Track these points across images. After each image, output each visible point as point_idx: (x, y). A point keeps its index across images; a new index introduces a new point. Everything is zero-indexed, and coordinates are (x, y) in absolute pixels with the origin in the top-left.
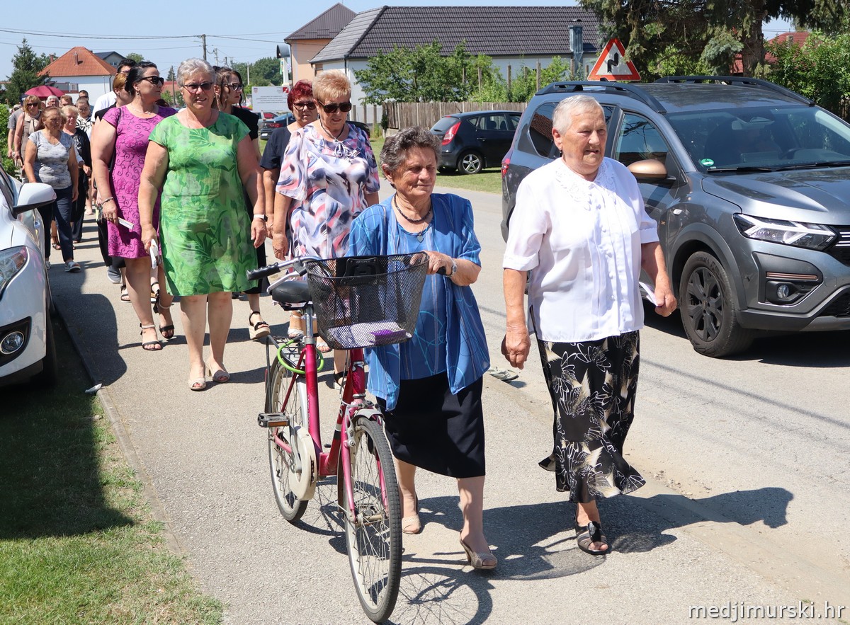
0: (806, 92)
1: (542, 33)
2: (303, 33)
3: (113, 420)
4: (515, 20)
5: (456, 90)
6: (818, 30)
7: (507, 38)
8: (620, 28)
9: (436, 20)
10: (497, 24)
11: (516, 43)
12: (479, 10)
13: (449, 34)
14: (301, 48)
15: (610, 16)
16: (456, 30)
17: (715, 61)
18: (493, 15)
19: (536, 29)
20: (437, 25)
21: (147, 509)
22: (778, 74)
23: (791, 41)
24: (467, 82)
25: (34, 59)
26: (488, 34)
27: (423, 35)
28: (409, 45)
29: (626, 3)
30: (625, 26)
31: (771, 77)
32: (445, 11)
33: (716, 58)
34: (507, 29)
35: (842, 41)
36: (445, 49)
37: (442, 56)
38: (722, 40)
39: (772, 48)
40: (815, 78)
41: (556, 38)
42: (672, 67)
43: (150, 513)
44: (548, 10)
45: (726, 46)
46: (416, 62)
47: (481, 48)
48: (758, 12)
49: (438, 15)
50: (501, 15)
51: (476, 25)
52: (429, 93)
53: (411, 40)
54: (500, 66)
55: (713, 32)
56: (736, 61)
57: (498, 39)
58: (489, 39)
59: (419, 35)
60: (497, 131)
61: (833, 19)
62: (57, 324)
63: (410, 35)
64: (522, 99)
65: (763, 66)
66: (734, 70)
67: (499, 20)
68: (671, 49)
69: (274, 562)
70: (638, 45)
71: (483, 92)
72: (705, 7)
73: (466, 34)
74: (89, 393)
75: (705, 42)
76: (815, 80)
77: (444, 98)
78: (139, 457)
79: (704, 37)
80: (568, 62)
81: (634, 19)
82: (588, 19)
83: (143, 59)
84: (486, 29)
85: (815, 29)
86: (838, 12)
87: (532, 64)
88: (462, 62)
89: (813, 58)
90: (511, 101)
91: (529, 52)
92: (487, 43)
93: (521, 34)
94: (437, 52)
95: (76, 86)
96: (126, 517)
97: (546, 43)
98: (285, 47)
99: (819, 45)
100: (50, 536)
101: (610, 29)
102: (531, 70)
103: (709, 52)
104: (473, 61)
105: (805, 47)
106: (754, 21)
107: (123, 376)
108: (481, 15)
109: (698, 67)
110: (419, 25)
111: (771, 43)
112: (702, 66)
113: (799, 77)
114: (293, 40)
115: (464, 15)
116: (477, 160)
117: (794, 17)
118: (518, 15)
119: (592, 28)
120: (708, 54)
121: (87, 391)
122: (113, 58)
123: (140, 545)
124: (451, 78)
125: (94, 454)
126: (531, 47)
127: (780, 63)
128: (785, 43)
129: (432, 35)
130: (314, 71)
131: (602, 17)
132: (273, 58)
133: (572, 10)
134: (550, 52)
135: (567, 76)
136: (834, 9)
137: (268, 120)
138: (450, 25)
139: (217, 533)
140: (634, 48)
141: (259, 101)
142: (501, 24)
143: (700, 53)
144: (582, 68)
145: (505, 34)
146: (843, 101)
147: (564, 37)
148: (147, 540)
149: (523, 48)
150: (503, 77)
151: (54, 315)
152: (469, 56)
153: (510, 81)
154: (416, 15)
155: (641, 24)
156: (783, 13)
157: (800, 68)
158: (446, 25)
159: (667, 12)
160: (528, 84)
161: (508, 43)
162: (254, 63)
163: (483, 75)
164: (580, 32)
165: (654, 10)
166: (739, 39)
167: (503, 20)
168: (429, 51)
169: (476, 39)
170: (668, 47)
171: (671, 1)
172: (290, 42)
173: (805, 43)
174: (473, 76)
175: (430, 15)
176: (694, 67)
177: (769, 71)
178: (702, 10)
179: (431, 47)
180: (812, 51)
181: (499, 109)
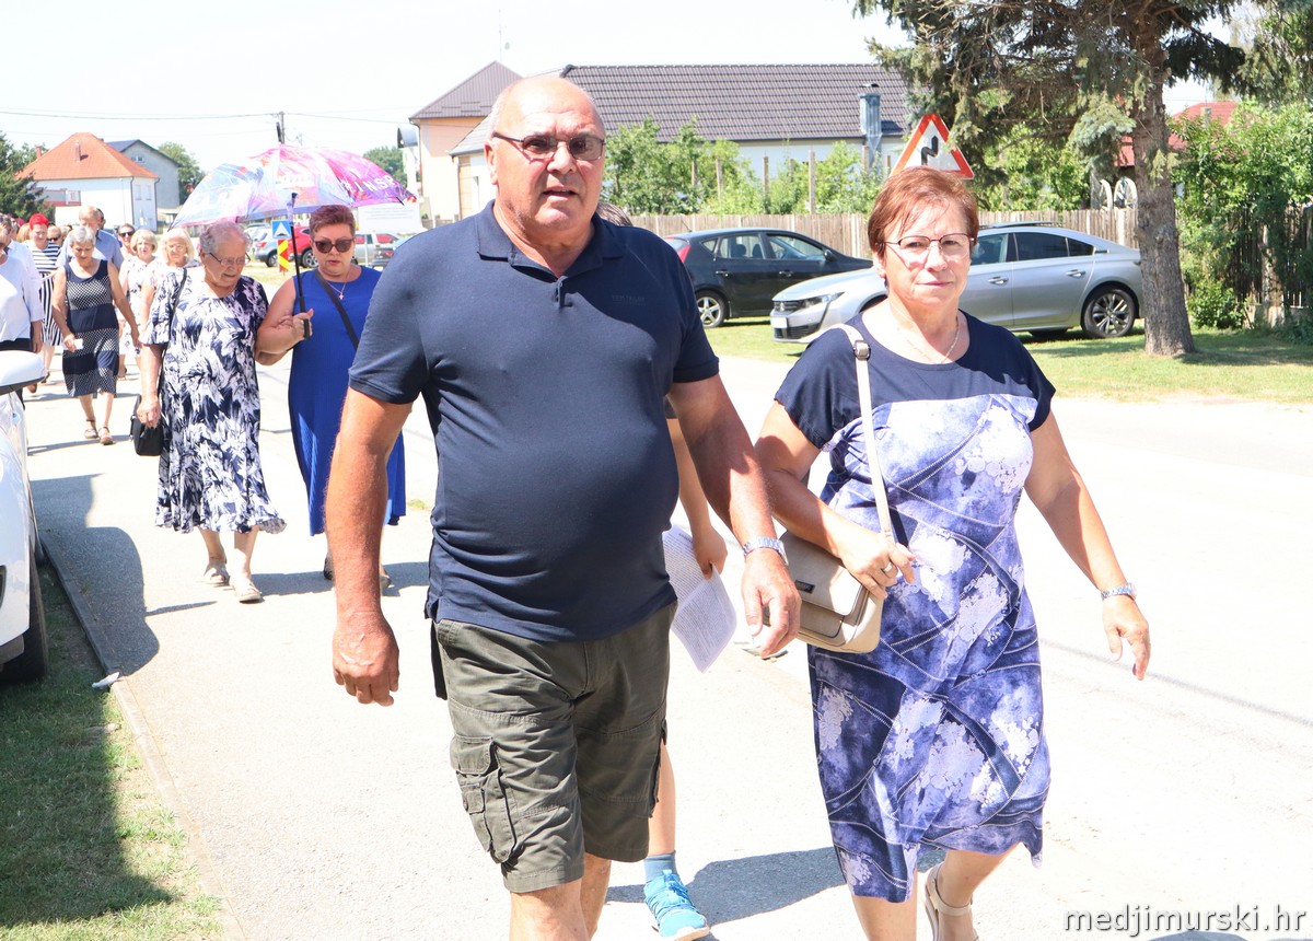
0: (1232, 194)
1: (817, 106)
2: (438, 109)
3: (137, 731)
4: (774, 85)
5: (681, 195)
6: (1250, 97)
7: (760, 114)
8: (940, 97)
9: (648, 86)
10: (744, 92)
11: (776, 121)
12: (716, 70)
13: (670, 108)
14: (434, 131)
15: (923, 78)
16: (681, 101)
17: (1089, 149)
18: (739, 78)
19: (807, 98)
20: (651, 94)
21: (193, 876)
22: (1189, 167)
23: (1208, 115)
24: (699, 183)
25: (9, 153)
26: (731, 107)
27: (629, 109)
29: (949, 59)
30: (947, 93)
31: (1178, 172)
32: (663, 71)
33: (1092, 144)
34: (761, 99)
36: (664, 132)
37: (661, 143)
38: (1101, 114)
39: (1178, 127)
40: (1248, 173)
41: (839, 112)
42: (1021, 156)
43: (199, 883)
44: (826, 70)
45: (1108, 124)
46: (618, 152)
47: (719, 130)
48: (1156, 71)
49: (652, 79)
50: (752, 78)
51: (712, 93)
52: (639, 201)
53: (611, 117)
54: (750, 159)
55: (1087, 103)
56: (1124, 148)
57: (747, 114)
58: (734, 115)
59: (622, 109)
60: (747, 260)
61: (1274, 82)
62: (46, 576)
63: (608, 109)
64: (787, 209)
65: (1166, 151)
66: (1119, 159)
67: (748, 85)
68: (1020, 129)
70: (969, 123)
71: (725, 197)
72: (1073, 64)
73: (697, 108)
74: (98, 689)
75: (1074, 119)
76: (1248, 176)
77: (663, 208)
78: (179, 791)
79: (1072, 110)
80: (858, 150)
81: (961, 83)
82: (889, 83)
83: (184, 150)
84: (728, 100)
86: (1282, 70)
87: (801, 153)
88: (691, 152)
89: (1244, 142)
90: (769, 213)
91: (797, 135)
92: (730, 122)
93: (783, 106)
94: (652, 136)
95: (77, 195)
96: (158, 891)
97: (823, 120)
98: (410, 130)
99: (1252, 122)
100: (34, 922)
101: (925, 99)
102: (800, 163)
103: (1081, 133)
104: (707, 150)
105: (1231, 125)
106: (1151, 85)
107: (154, 659)
108: (719, 78)
109: (1063, 158)
110: (623, 94)
111: (1178, 119)
112: (1068, 155)
113: (1222, 172)
114: (422, 119)
115: (693, 78)
116: (717, 306)
117: (1213, 78)
118: (778, 77)
119: (895, 97)
120: (1080, 137)
121: (95, 685)
122: (137, 150)
123: (181, 935)
124: (673, 177)
125: (107, 786)
126: (800, 128)
127: (1192, 150)
128: (1198, 117)
129: (643, 109)
130: (456, 167)
131: (912, 81)
132: (390, 149)
133: (864, 70)
134: (830, 135)
135: (857, 172)
136: (1275, 66)
137: (383, 246)
138: (671, 93)
139: (306, 915)
140: (964, 128)
141: (369, 215)
142: (751, 92)
143: (1066, 135)
144: (881, 159)
145: (757, 107)
146: (1291, 208)
147: (852, 112)
148: (193, 926)
149: (786, 128)
150: (756, 175)
151: (43, 563)
152: (702, 142)
153: (767, 181)
154: (619, 79)
155: (974, 91)
156: (1195, 72)
157: (1224, 159)
158: (664, 94)
159: (1014, 72)
160: (796, 186)
161: (763, 121)
163: (724, 171)
164: (876, 104)
165: (993, 68)
166: (1128, 113)
167: (755, 85)
168: (639, 135)
169: (713, 115)
170: (1016, 127)
171: (1020, 55)
172: (415, 121)
173: (1231, 119)
174: (708, 173)
175: (638, 79)
176: (1057, 158)
177: (1176, 163)
178: (1068, 69)
179: (642, 129)
180: (1241, 131)
181: (750, 225)
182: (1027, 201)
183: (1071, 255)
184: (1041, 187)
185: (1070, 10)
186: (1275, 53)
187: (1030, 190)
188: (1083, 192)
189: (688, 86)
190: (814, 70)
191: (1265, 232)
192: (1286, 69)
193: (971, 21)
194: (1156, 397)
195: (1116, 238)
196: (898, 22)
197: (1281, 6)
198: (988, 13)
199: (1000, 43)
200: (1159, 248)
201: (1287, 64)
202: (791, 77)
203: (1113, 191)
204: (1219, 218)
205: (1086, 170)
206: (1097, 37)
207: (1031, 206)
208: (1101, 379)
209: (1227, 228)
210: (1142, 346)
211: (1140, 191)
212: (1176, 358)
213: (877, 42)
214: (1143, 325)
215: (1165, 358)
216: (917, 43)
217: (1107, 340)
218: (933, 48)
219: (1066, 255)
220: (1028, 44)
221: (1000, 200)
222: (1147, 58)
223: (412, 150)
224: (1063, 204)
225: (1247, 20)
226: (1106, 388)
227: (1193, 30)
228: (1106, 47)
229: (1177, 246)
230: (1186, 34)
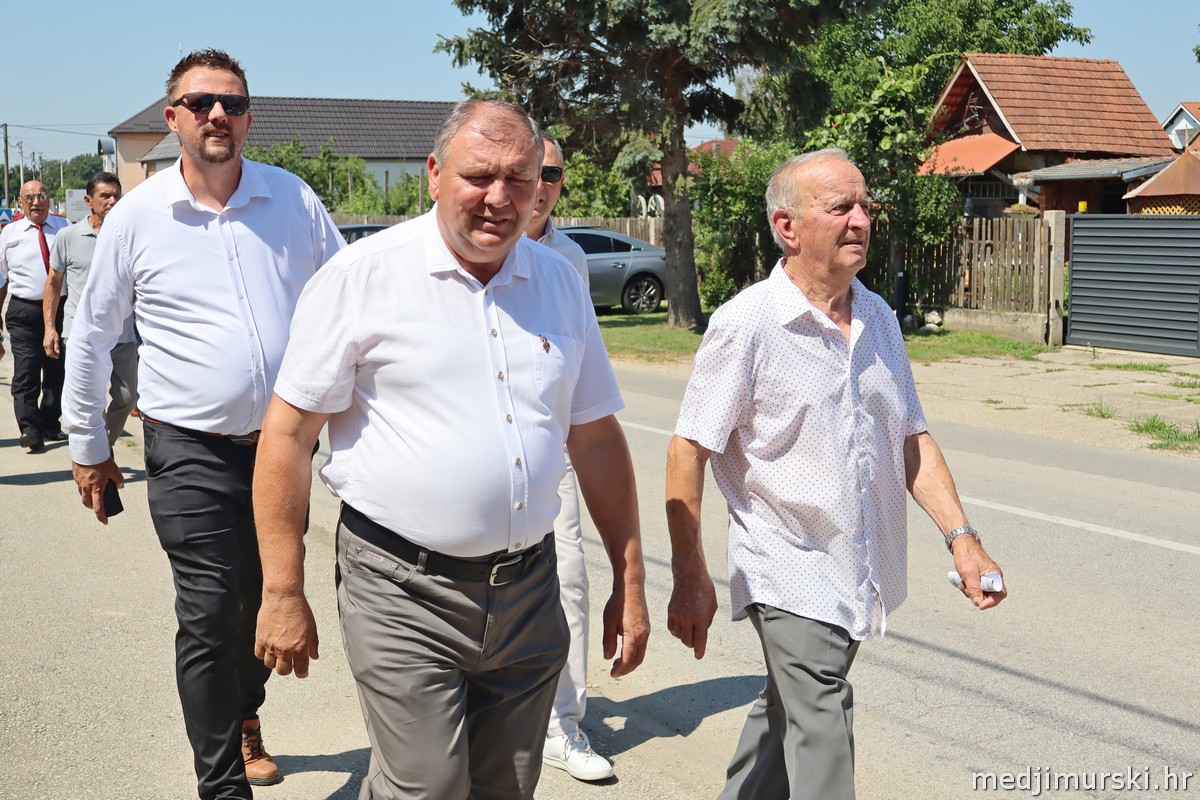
0: (734, 209)
1: (426, 133)
2: (132, 126)
4: (394, 116)
6: (748, 137)
7: (383, 138)
9: (297, 114)
10: (371, 121)
11: (395, 144)
12: (350, 103)
13: (313, 131)
14: (129, 143)
16: (322, 126)
17: (629, 172)
18: (367, 110)
20: (299, 120)
22: (702, 188)
23: (718, 150)
24: (335, 189)
26: (361, 132)
27: (281, 131)
28: (264, 143)
29: (526, 101)
31: (695, 192)
32: (308, 103)
33: (631, 168)
34: (384, 127)
35: (776, 151)
36: (309, 149)
37: (304, 158)
38: (639, 146)
39: (695, 157)
40: (746, 194)
42: (580, 176)
44: (434, 106)
45: (644, 153)
47: (352, 149)
48: (679, 115)
49: (300, 108)
50: (377, 110)
51: (346, 120)
53: (267, 137)
54: (375, 171)
55: (628, 137)
56: (655, 172)
57: (373, 138)
58: (363, 138)
59: (276, 131)
61: (765, 126)
63: (265, 131)
64: (402, 211)
65: (686, 175)
66: (652, 182)
67: (374, 115)
68: (579, 155)
69: (81, 784)
71: (355, 202)
72: (618, 107)
73: (335, 132)
75: (618, 150)
76: (745, 195)
79: (617, 143)
84: (358, 126)
85: (745, 136)
86: (771, 117)
87: (414, 169)
88: (329, 165)
89: (743, 171)
90: (388, 213)
91: (411, 155)
92: (360, 143)
93: (401, 133)
94: (299, 152)
98: (109, 141)
99: (750, 156)
102: (413, 177)
103: (623, 160)
104: (342, 164)
105: (735, 157)
106: (675, 126)
108: (352, 109)
109: (610, 178)
110: (277, 119)
111: (695, 151)
112: (615, 176)
113: (727, 193)
114: (119, 133)
115: (331, 109)
117: (721, 122)
118: (397, 110)
120: (622, 163)
126: (413, 149)
127: (705, 175)
128: (710, 152)
129: (292, 131)
130: (144, 172)
132: (93, 155)
136: (766, 114)
138: (314, 120)
141: (74, 207)
142: (376, 121)
143: (613, 160)
145: (381, 132)
149: (403, 150)
150: (379, 185)
152: (338, 158)
153: (387, 189)
154: (273, 108)
156: (708, 117)
157: (728, 182)
158: (309, 120)
159: (574, 112)
160: (409, 194)
161: (386, 144)
162: (69, 160)
163: (354, 180)
165: (558, 108)
166: (658, 146)
167: (379, 116)
168: (288, 152)
169: (347, 138)
170: (574, 155)
171: (579, 100)
172: (115, 135)
173: (734, 153)
174: (342, 183)
175: (289, 108)
176: (606, 178)
177: (693, 184)
178: (614, 112)
179: (291, 146)
180: (742, 162)
181: (374, 222)
182: (583, 210)
183: (616, 251)
184: (594, 200)
185: (616, 67)
186: (766, 104)
187: (586, 203)
188: (625, 204)
189: (328, 114)
190: (424, 106)
191: (757, 238)
192: (774, 117)
193: (542, 73)
194: (675, 359)
195: (649, 240)
196: (488, 72)
197: (772, 69)
198: (555, 67)
199: (564, 91)
200: (679, 248)
201: (774, 113)
202: (407, 111)
203: (647, 204)
204: (724, 227)
205: (627, 187)
206: (637, 88)
207: (586, 214)
208: (634, 344)
209: (729, 234)
210: (665, 320)
211: (666, 205)
212: (690, 330)
213: (472, 86)
214: (666, 304)
215: (682, 329)
216: (501, 88)
217: (641, 316)
218: (514, 92)
219: (611, 251)
220: (585, 92)
221: (563, 208)
222: (674, 105)
223: (110, 158)
224: (610, 213)
225: (749, 79)
226: (638, 351)
227: (707, 85)
228: (643, 96)
229: (692, 246)
230: (702, 88)
